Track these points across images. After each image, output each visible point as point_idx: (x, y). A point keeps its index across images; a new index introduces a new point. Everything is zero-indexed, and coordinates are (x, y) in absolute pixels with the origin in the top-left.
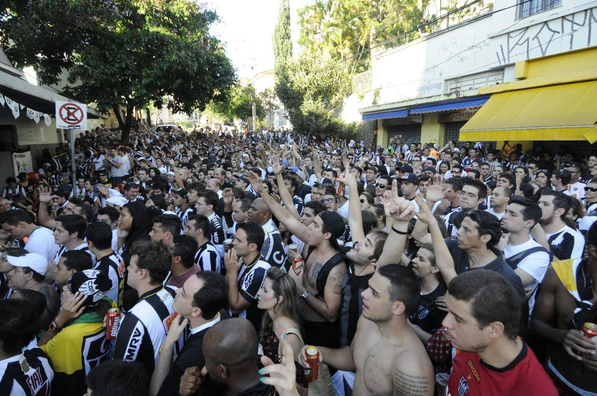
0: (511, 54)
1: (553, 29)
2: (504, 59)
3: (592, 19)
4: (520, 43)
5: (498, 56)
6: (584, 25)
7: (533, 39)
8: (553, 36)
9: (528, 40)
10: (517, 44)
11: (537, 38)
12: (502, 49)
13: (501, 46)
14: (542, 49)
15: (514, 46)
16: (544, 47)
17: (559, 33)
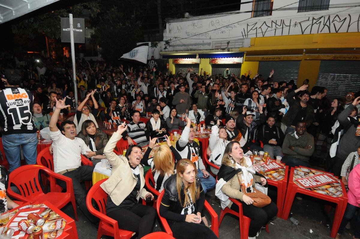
0: (248, 34)
1: (268, 25)
2: (245, 35)
3: (284, 24)
4: (253, 29)
5: (242, 33)
6: (280, 26)
7: (259, 28)
8: (267, 28)
9: (256, 28)
10: (251, 29)
11: (261, 28)
12: (244, 30)
13: (244, 29)
14: (263, 34)
15: (250, 30)
16: (264, 33)
17: (270, 27)
